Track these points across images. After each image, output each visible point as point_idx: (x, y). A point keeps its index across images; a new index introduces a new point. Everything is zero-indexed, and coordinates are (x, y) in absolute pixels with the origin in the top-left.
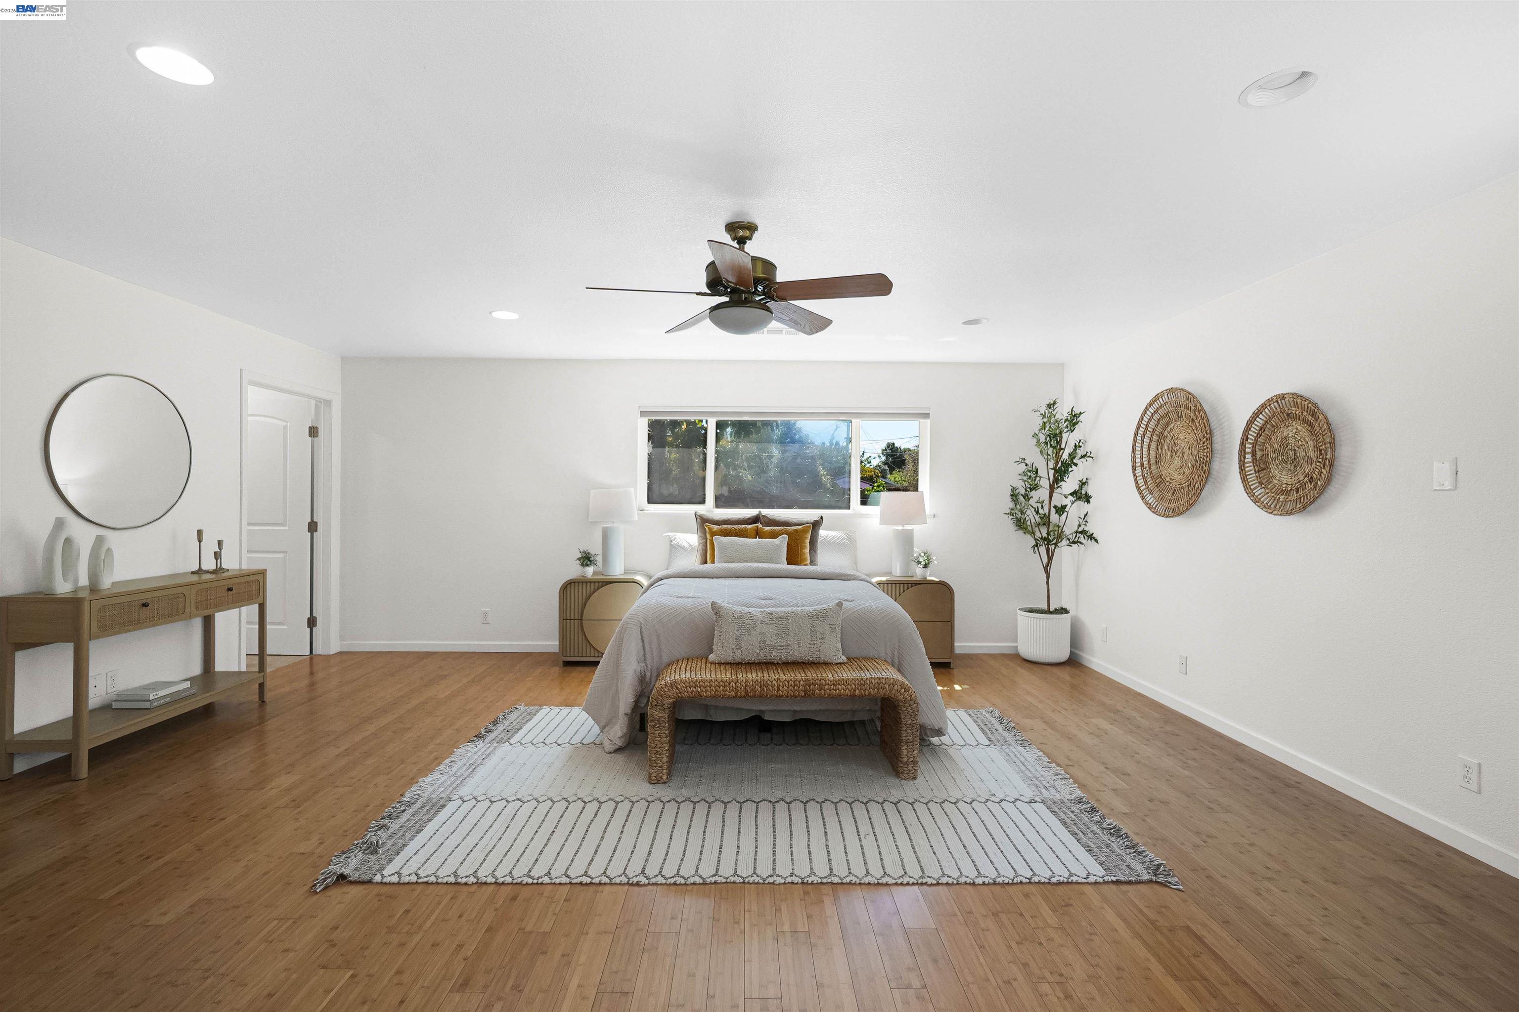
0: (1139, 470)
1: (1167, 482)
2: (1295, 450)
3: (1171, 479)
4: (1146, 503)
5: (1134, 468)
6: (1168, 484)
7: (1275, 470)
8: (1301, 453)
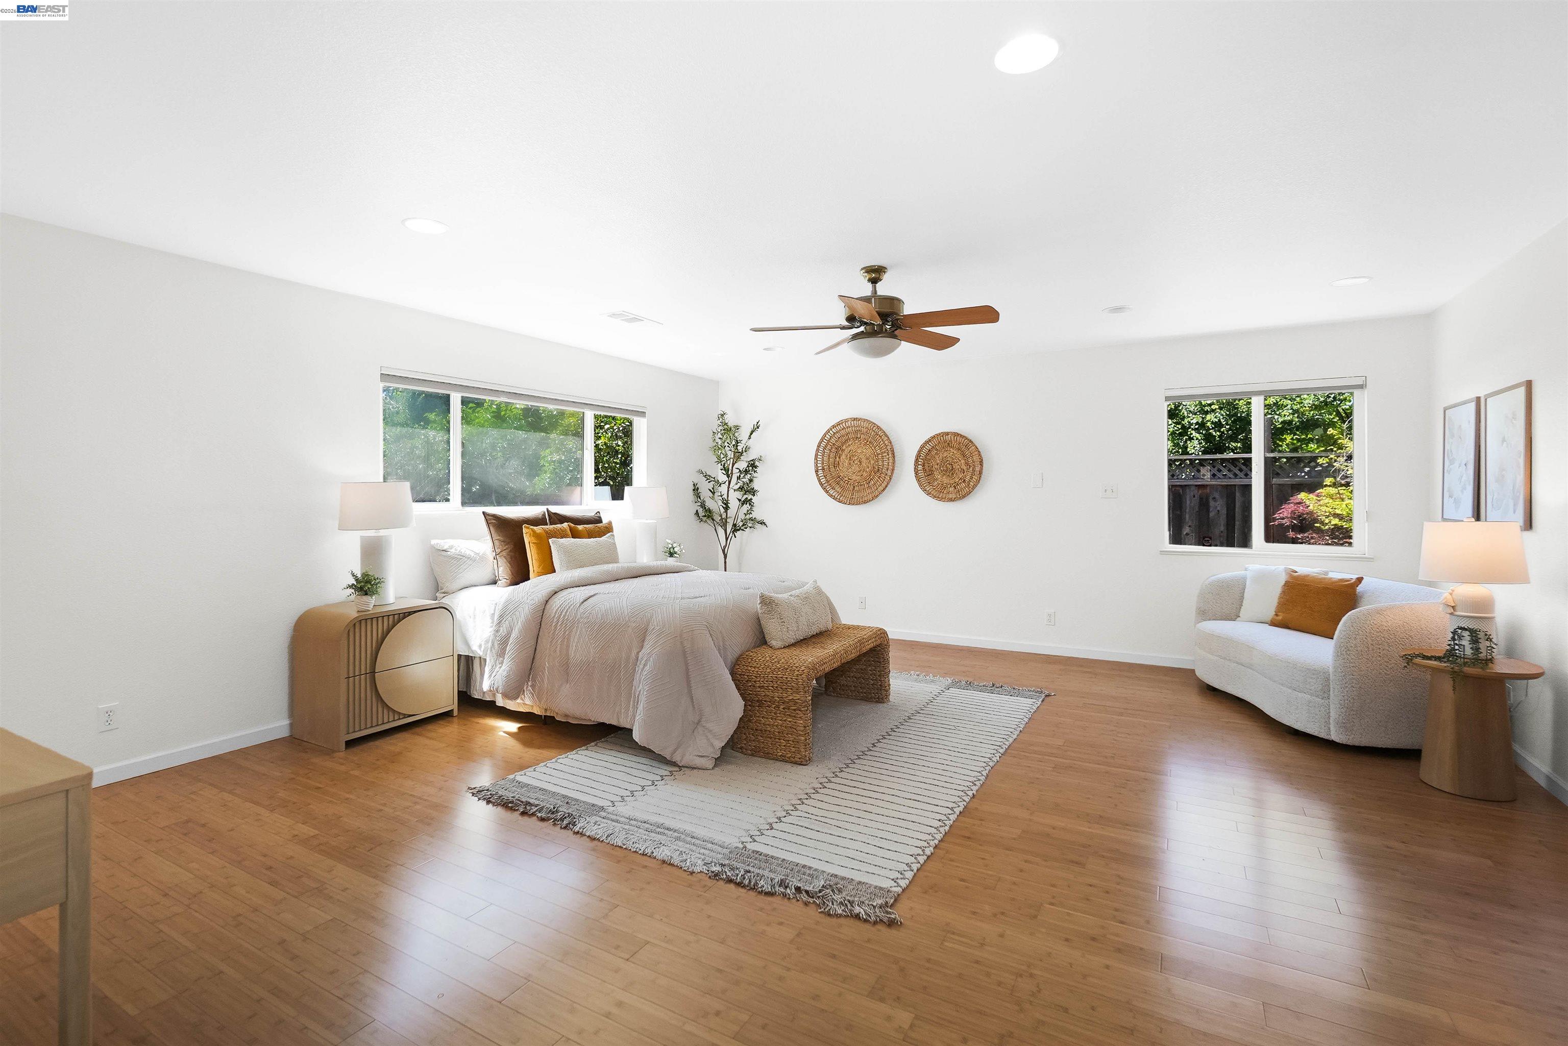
0: (820, 472)
1: (846, 481)
2: (952, 464)
3: (849, 479)
4: (831, 496)
5: (817, 471)
6: (847, 482)
7: (937, 475)
8: (956, 466)
